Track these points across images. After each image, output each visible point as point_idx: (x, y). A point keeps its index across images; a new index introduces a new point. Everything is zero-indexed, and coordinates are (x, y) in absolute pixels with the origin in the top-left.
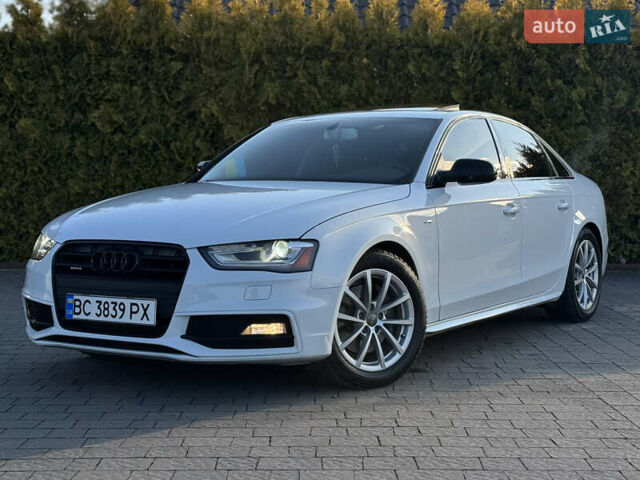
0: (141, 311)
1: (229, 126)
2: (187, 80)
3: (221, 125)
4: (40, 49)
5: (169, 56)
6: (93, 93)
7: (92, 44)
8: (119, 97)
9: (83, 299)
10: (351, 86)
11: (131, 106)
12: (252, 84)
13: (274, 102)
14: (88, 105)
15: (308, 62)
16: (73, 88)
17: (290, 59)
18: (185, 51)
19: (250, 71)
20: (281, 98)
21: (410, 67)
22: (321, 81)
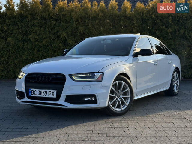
0: (52, 94)
1: (69, 40)
2: (57, 26)
3: (67, 39)
4: (14, 17)
5: (52, 19)
6: (30, 30)
7: (29, 16)
8: (37, 31)
9: (34, 90)
10: (104, 28)
11: (41, 34)
12: (76, 27)
13: (82, 33)
14: (28, 34)
15: (92, 21)
16: (24, 29)
17: (87, 20)
18: (56, 18)
19: (75, 24)
20: (84, 31)
21: (121, 23)
22: (96, 27)
